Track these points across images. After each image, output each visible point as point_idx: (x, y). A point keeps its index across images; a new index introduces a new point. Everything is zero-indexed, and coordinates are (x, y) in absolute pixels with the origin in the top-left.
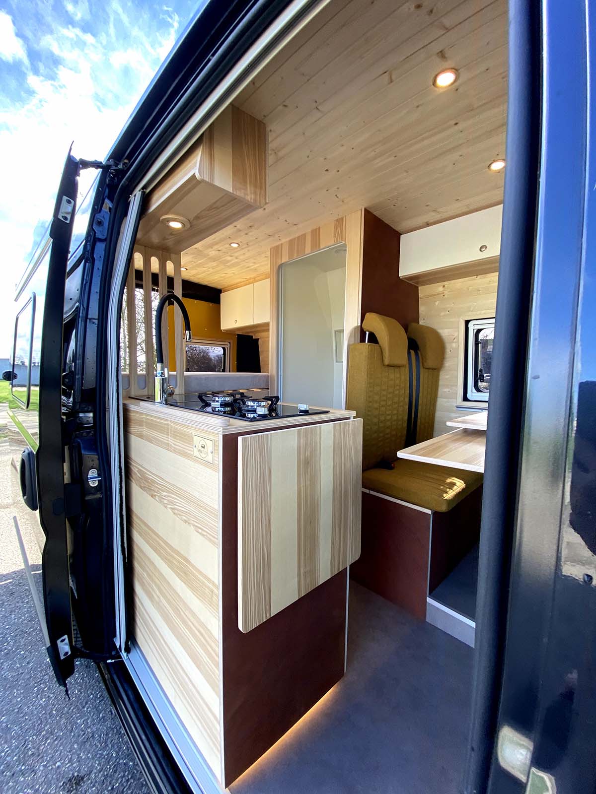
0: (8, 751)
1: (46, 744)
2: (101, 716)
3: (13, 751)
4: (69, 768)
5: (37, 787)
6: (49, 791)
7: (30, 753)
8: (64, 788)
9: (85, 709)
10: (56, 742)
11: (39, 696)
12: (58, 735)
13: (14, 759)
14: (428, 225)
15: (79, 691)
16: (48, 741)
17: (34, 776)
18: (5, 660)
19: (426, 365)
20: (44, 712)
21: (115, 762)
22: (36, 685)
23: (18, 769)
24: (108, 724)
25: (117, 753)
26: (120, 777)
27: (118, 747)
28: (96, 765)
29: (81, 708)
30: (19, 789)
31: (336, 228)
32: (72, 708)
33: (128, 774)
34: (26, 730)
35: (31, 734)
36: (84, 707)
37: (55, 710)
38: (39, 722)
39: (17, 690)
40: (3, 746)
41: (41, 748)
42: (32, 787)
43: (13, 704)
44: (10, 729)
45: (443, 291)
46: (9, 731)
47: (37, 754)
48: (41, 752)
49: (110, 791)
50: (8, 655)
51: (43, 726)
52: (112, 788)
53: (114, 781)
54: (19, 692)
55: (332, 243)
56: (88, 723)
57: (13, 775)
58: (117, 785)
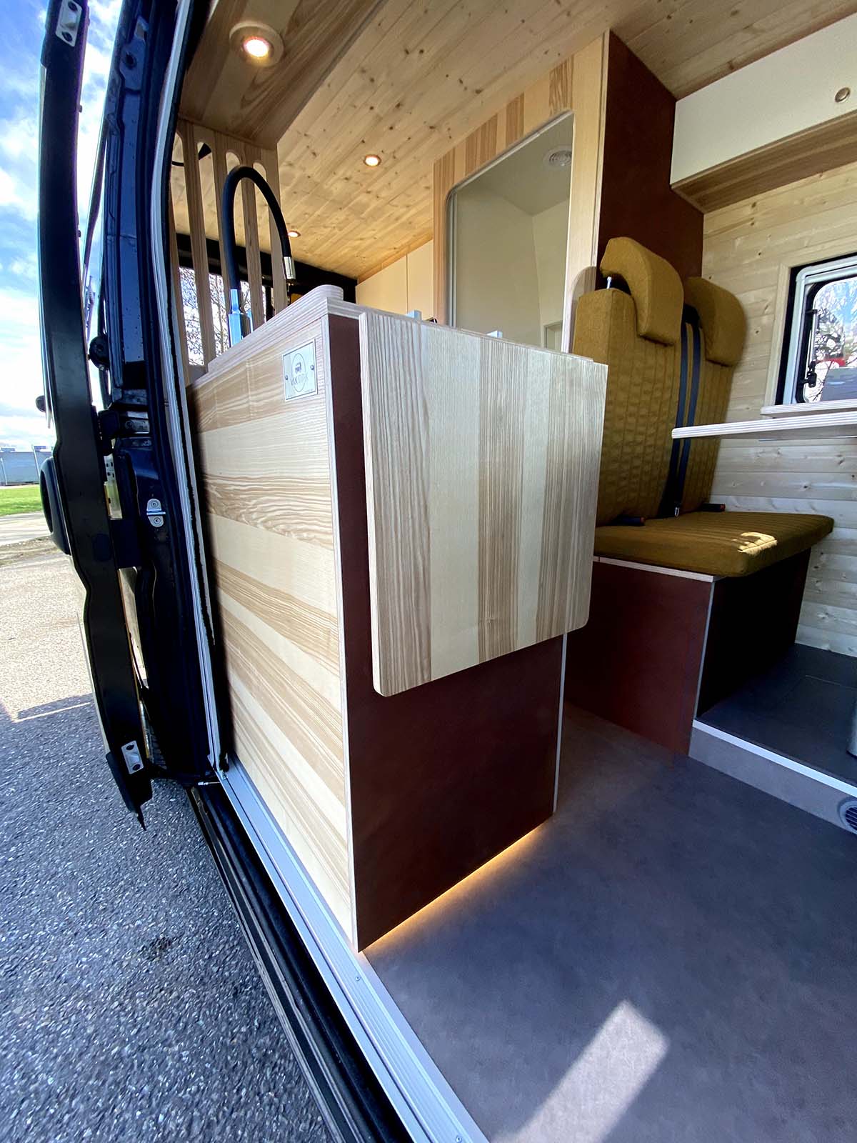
0: (71, 904)
1: (124, 898)
2: (201, 864)
3: (78, 905)
4: (151, 928)
5: (106, 951)
6: (123, 957)
7: (101, 907)
8: (144, 954)
9: (180, 855)
10: (138, 895)
11: (118, 838)
12: (140, 885)
13: (79, 915)
14: (732, 67)
15: (173, 833)
16: (127, 894)
17: (104, 936)
18: (76, 795)
19: (712, 355)
20: (124, 857)
21: (216, 923)
22: (115, 824)
23: (83, 927)
24: (209, 874)
25: (220, 911)
26: (222, 943)
27: (221, 904)
28: (190, 926)
29: (174, 853)
30: (82, 952)
31: (553, 86)
32: (162, 854)
33: (234, 940)
34: (99, 879)
35: (104, 884)
36: (178, 853)
37: (139, 856)
38: (117, 869)
39: (90, 830)
40: (65, 898)
41: (117, 902)
42: (100, 951)
43: (84, 847)
44: (76, 878)
45: (753, 214)
46: (74, 880)
47: (110, 910)
48: (115, 907)
49: (207, 961)
50: (81, 789)
51: (121, 875)
52: (210, 957)
53: (213, 947)
54: (92, 832)
55: (547, 117)
56: (182, 872)
57: (76, 934)
58: (217, 952)
